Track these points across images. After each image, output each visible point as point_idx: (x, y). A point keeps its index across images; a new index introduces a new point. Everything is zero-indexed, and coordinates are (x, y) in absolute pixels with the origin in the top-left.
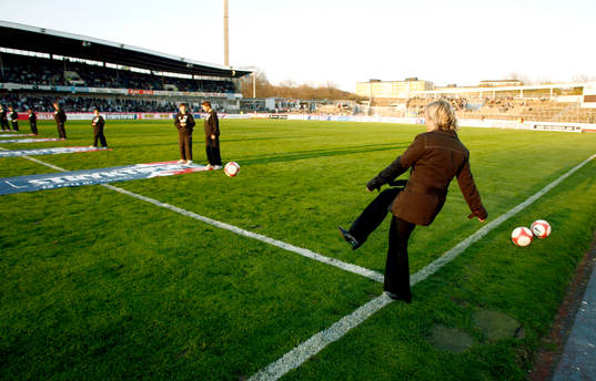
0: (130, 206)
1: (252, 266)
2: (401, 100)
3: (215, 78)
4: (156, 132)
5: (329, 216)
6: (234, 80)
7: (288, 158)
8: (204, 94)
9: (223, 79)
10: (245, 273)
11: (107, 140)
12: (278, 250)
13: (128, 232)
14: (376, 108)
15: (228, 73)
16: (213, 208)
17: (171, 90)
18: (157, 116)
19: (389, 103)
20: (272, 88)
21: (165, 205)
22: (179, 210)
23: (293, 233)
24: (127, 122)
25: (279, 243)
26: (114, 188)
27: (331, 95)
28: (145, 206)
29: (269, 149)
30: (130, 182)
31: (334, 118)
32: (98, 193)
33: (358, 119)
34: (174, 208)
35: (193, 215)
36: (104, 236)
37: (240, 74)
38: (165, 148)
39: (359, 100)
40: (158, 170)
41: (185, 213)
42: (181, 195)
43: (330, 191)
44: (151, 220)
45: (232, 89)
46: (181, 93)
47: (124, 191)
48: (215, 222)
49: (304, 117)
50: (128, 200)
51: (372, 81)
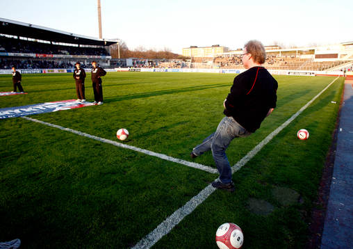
0: (43, 131)
1: (129, 167)
2: (210, 59)
3: (93, 46)
4: (55, 82)
5: (175, 132)
6: (106, 47)
7: (144, 96)
8: (86, 57)
9: (99, 47)
10: (125, 172)
11: (23, 87)
12: (145, 155)
13: (43, 148)
14: (195, 64)
15: (102, 43)
16: (99, 129)
17: (65, 54)
18: (56, 71)
19: (203, 61)
20: (130, 52)
21: (67, 129)
22: (77, 132)
23: (153, 144)
24: (36, 75)
25: (144, 151)
26: (30, 119)
27: (167, 56)
28: (53, 130)
29: (131, 91)
30: (42, 114)
31: (170, 70)
32: (20, 123)
33: (185, 70)
34: (73, 131)
35: (86, 135)
36: (26, 152)
37: (109, 43)
38: (64, 91)
39: (184, 59)
40: (61, 106)
41: (81, 134)
42: (77, 122)
43: (173, 116)
44: (58, 140)
45: (106, 53)
46: (72, 56)
47: (38, 121)
48: (102, 139)
49: (152, 70)
50: (41, 127)
51: (192, 47)
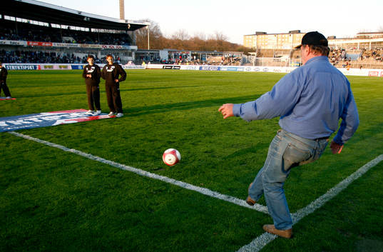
0: (39, 152)
1: (158, 204)
2: (285, 51)
3: (111, 31)
4: (56, 82)
5: (225, 158)
6: (130, 33)
7: (183, 106)
8: (101, 46)
9: (119, 32)
10: (152, 210)
11: (10, 90)
12: (180, 189)
13: (39, 175)
14: (262, 59)
15: (124, 26)
16: (118, 152)
17: (69, 42)
18: (56, 66)
19: (275, 54)
20: (165, 40)
21: (72, 150)
22: (86, 155)
23: (193, 174)
24: (27, 72)
25: (180, 183)
26: (21, 135)
27: (220, 47)
28: (53, 151)
29: (165, 98)
30: (36, 129)
31: (224, 68)
32: (7, 140)
33: (245, 69)
34: (80, 153)
35: (99, 159)
36: (17, 180)
37: (135, 27)
38: (68, 97)
39: (247, 51)
40: (63, 118)
41: (92, 157)
42: (86, 141)
43: (224, 136)
44: (60, 164)
45: (128, 41)
46: (79, 45)
47: (31, 138)
48: (121, 166)
49: (197, 67)
50: (36, 146)
51: (258, 34)
